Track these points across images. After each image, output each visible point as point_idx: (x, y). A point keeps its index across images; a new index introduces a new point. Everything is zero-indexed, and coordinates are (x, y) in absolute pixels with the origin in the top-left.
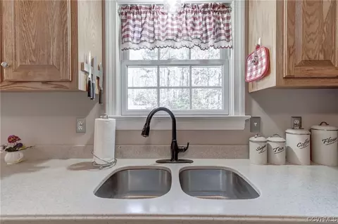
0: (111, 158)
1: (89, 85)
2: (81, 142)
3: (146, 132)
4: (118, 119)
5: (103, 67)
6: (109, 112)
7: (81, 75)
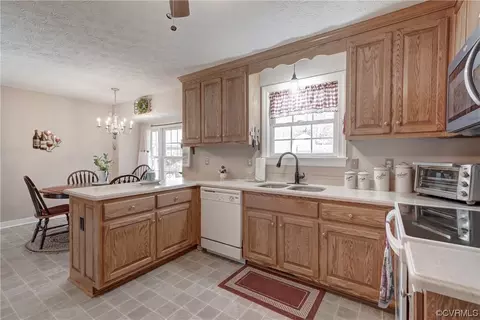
0: (264, 179)
1: (254, 142)
2: (249, 171)
3: (279, 165)
4: (267, 159)
5: (261, 131)
6: (263, 155)
7: (250, 137)
